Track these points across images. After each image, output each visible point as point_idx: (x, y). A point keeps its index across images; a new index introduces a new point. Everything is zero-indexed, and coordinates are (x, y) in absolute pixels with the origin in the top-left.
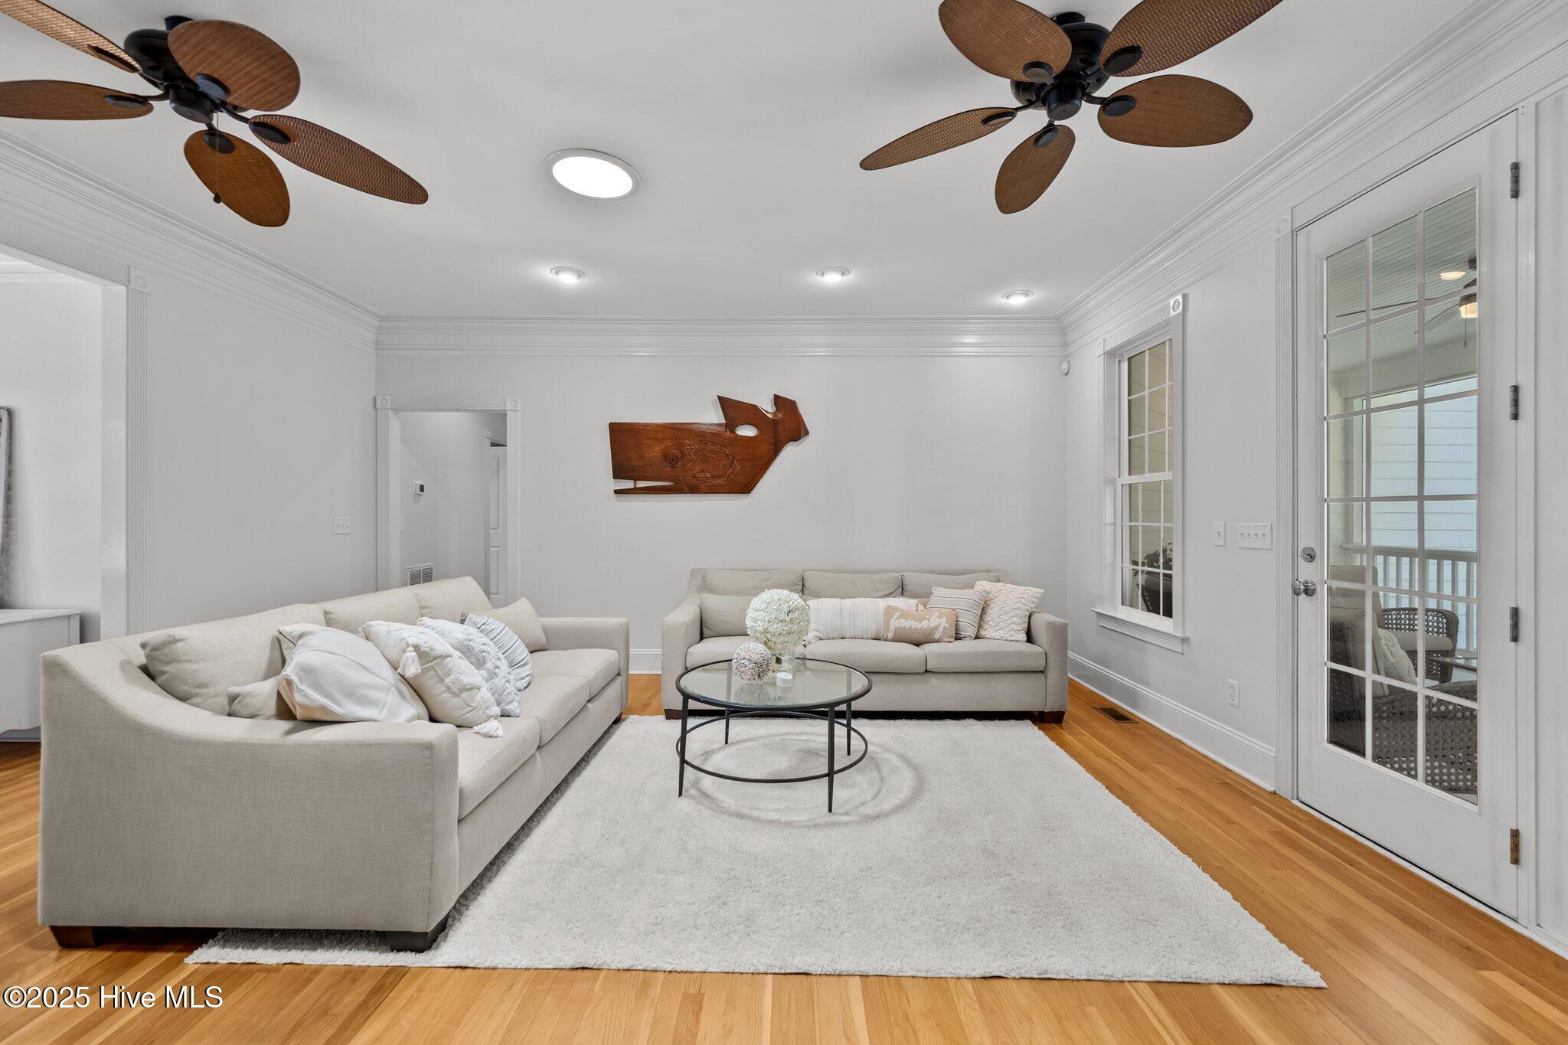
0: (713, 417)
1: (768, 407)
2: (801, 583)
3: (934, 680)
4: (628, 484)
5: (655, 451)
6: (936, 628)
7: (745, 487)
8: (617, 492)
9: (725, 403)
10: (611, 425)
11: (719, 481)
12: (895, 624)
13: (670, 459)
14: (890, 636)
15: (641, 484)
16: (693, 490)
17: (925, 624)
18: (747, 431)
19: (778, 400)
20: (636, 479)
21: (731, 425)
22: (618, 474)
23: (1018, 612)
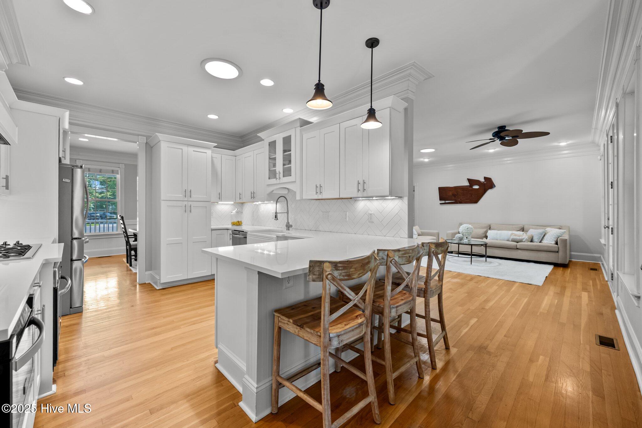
0: (467, 184)
1: (482, 180)
2: (489, 227)
3: (520, 251)
4: (443, 202)
5: (451, 194)
6: (524, 239)
7: (476, 201)
8: (440, 204)
9: (469, 180)
10: (439, 188)
11: (467, 200)
12: (512, 237)
13: (454, 195)
14: (510, 240)
15: (447, 202)
16: (461, 203)
17: (521, 238)
18: (476, 187)
19: (485, 178)
20: (445, 200)
21: (471, 186)
22: (441, 199)
23: (553, 236)
